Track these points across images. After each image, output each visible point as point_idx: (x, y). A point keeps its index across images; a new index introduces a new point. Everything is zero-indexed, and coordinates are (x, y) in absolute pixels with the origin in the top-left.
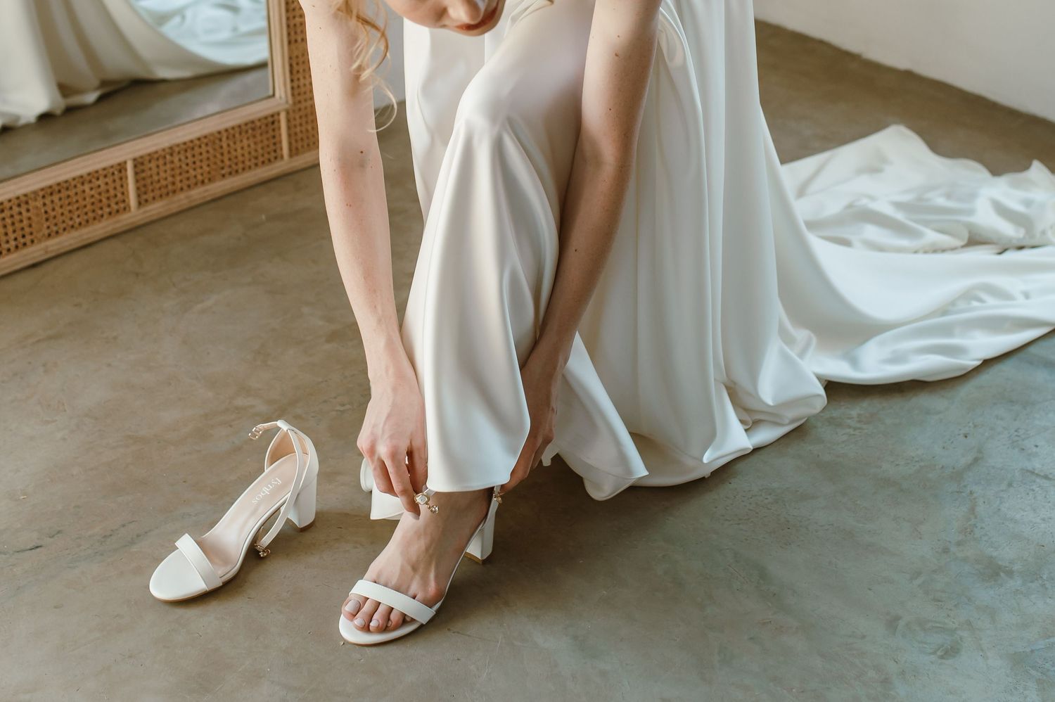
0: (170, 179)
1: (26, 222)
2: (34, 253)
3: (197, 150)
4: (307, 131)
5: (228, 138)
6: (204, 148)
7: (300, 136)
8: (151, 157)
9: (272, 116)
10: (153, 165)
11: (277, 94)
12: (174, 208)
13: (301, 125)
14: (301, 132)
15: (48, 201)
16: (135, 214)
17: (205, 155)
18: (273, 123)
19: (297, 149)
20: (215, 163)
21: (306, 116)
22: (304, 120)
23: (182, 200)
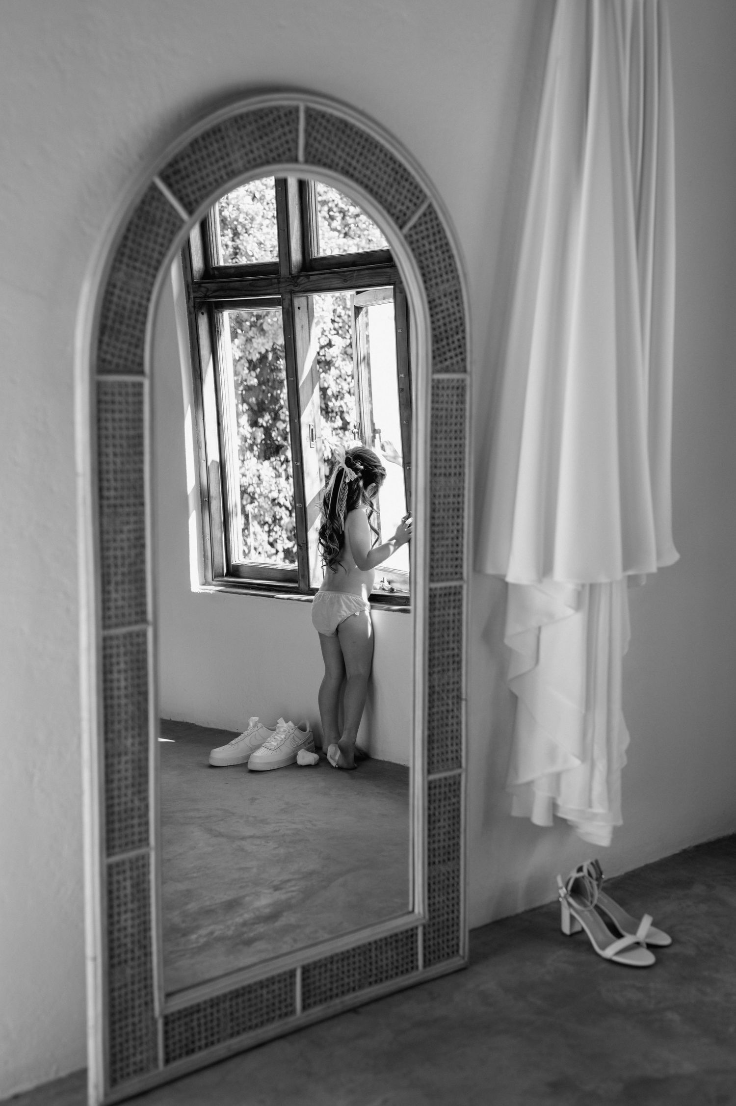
0: (329, 986)
1: (215, 1023)
2: (219, 1050)
3: (351, 960)
4: (438, 943)
5: (376, 949)
6: (357, 959)
7: (432, 948)
8: (317, 965)
9: (412, 930)
10: (317, 972)
11: (416, 910)
12: (330, 1012)
13: (434, 938)
14: (434, 945)
15: (234, 1003)
16: (299, 1016)
17: (357, 965)
18: (412, 936)
19: (430, 960)
20: (365, 972)
21: (438, 930)
22: (437, 934)
23: (338, 1004)
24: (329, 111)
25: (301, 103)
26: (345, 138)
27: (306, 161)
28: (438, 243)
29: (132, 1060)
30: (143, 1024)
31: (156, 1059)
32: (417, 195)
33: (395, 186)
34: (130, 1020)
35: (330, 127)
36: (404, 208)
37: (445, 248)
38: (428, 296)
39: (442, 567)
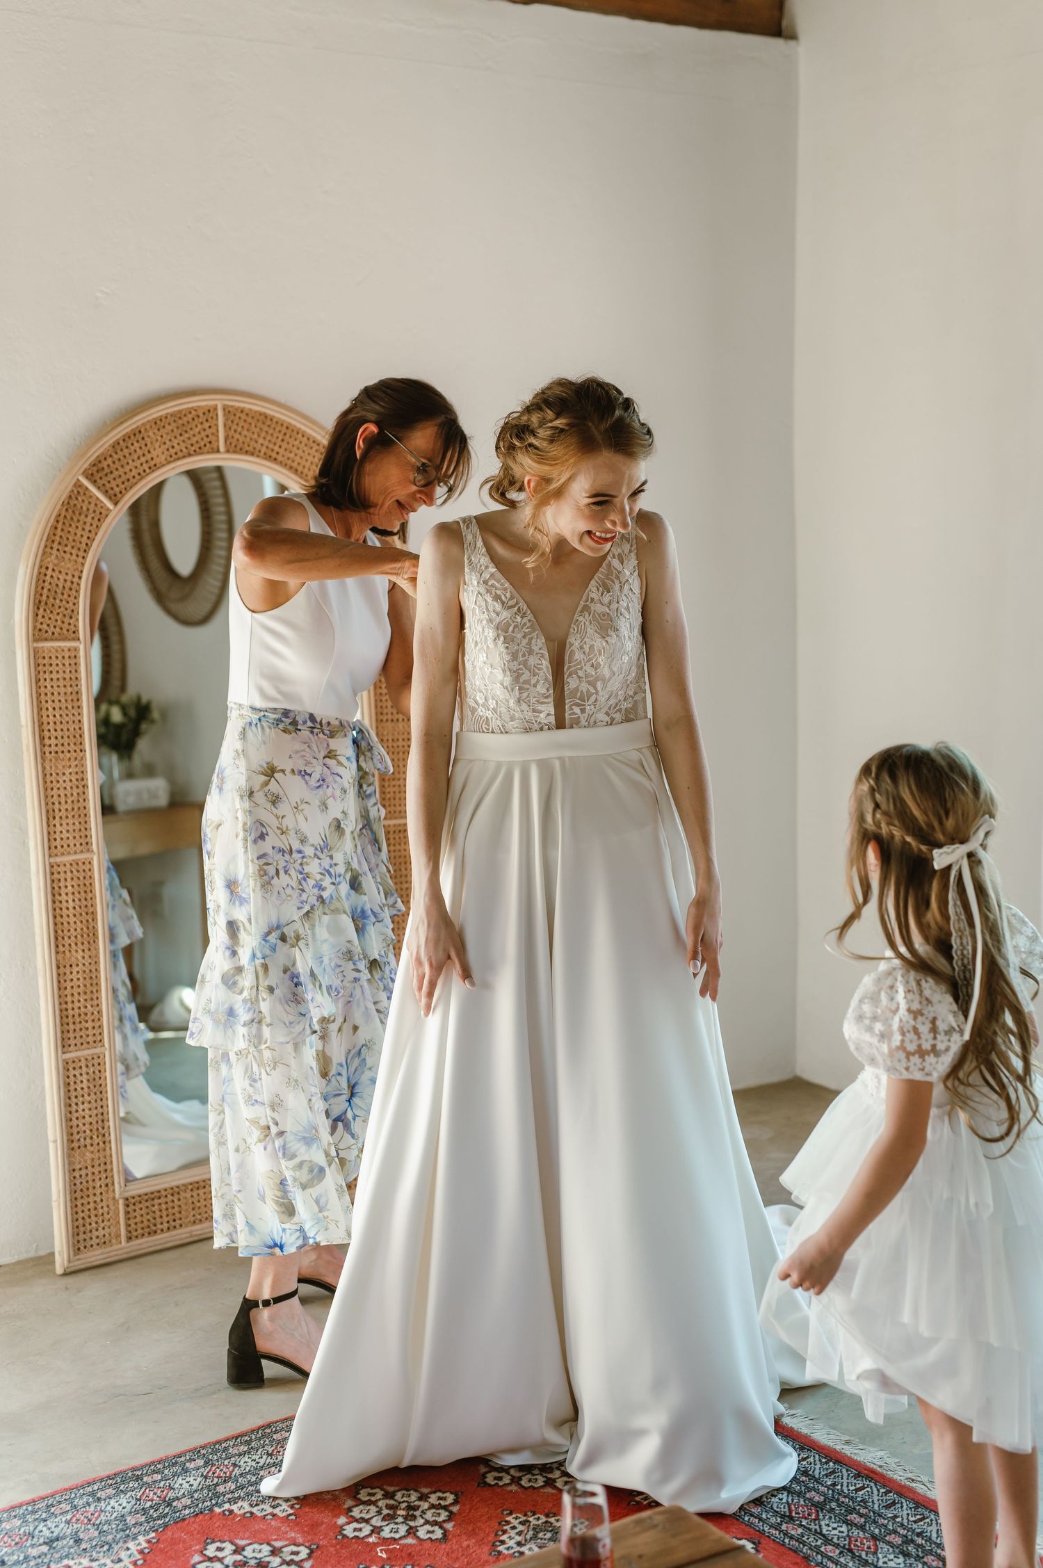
24: (247, 406)
25: (219, 402)
26: (266, 428)
27: (228, 451)
29: (95, 1233)
30: (104, 1204)
31: (118, 1236)
34: (92, 1199)
35: (249, 420)
39: (395, 805)
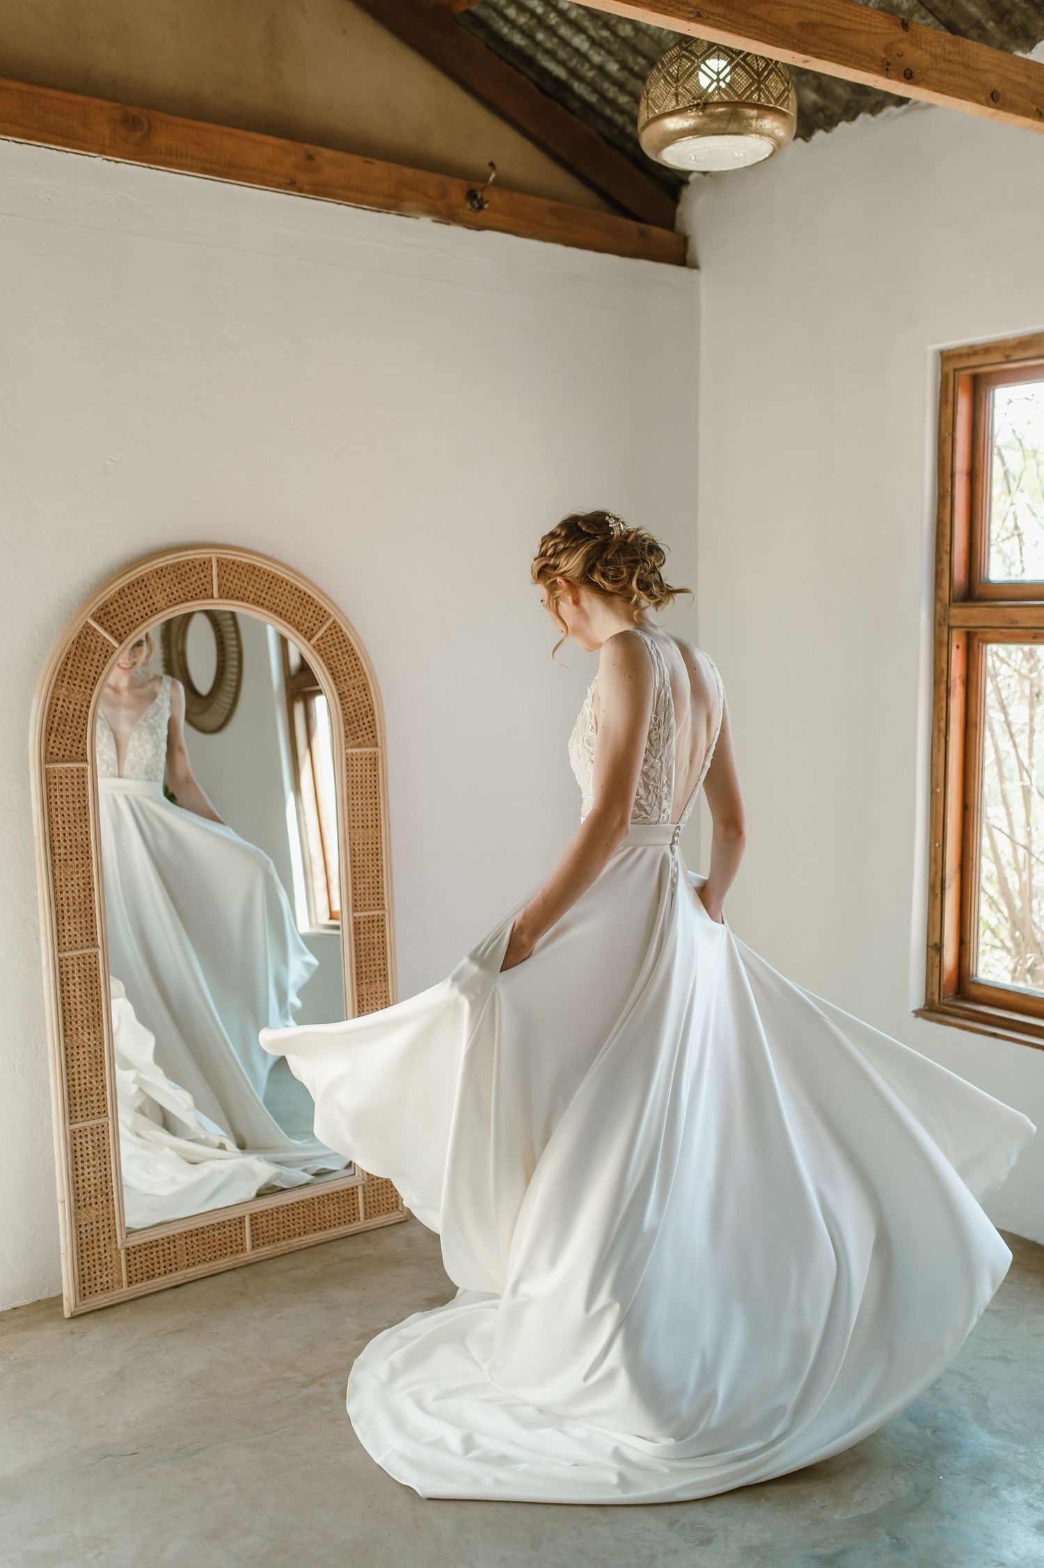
0: (276, 1230)
1: (172, 1255)
2: (177, 1277)
3: (296, 1211)
4: (378, 1200)
5: (319, 1203)
6: (301, 1210)
7: (373, 1204)
8: (263, 1214)
9: (353, 1189)
10: (264, 1220)
11: (357, 1173)
12: (278, 1251)
13: (374, 1196)
14: (374, 1201)
15: (188, 1241)
16: (249, 1254)
17: (302, 1215)
18: (353, 1194)
19: (371, 1213)
20: (309, 1221)
21: (378, 1189)
22: (376, 1192)
23: (283, 1246)
24: (239, 559)
25: (213, 555)
26: (254, 578)
27: (221, 597)
28: (344, 649)
29: (99, 1280)
30: (107, 1254)
31: (120, 1281)
32: (322, 615)
33: (302, 608)
34: (96, 1250)
35: (240, 570)
36: (311, 625)
37: (350, 653)
38: (338, 690)
39: (365, 900)
